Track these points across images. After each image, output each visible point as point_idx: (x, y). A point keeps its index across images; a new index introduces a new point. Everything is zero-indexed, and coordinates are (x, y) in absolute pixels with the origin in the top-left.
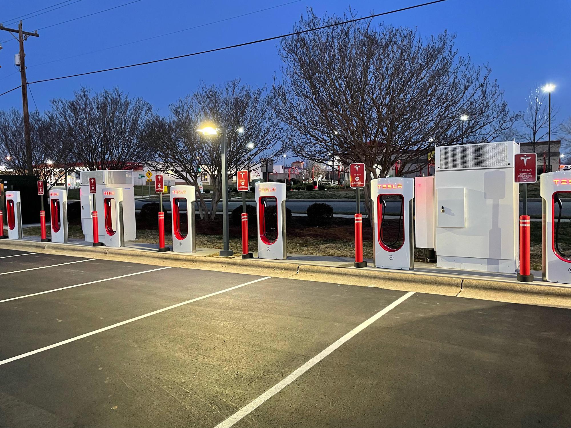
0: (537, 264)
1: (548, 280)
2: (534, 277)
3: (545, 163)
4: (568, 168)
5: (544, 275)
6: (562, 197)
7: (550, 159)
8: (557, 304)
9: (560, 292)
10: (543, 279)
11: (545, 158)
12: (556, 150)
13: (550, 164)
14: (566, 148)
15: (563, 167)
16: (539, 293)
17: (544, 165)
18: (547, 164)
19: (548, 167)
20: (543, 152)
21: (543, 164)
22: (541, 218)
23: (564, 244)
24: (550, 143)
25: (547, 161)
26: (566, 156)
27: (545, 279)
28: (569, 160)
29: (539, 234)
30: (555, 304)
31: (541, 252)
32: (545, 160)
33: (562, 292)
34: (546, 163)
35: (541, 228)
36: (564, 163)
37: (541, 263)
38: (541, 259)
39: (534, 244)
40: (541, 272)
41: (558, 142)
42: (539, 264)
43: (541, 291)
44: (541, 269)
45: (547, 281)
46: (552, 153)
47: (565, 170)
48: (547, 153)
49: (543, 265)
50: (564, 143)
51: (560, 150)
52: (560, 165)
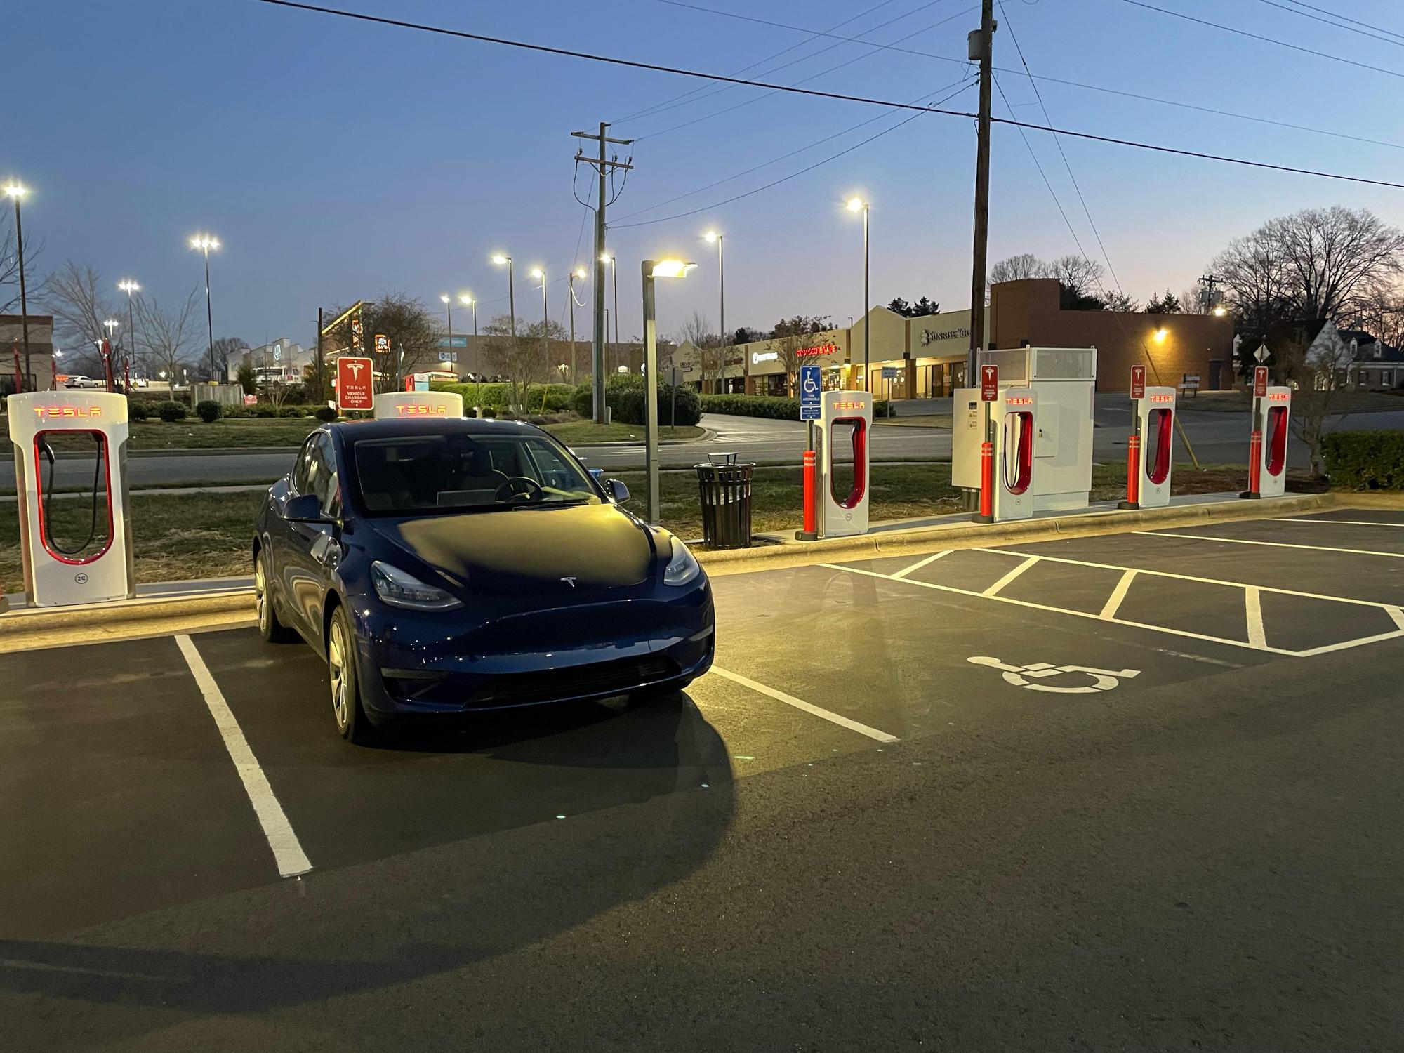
0: (14, 583)
1: (37, 604)
2: (10, 604)
3: (19, 368)
4: (76, 384)
5: (30, 597)
6: (62, 448)
7: (31, 361)
8: (57, 643)
9: (62, 620)
10: (27, 604)
11: (17, 357)
12: (43, 340)
13: (32, 373)
14: (66, 335)
15: (62, 378)
16: (22, 631)
17: (17, 375)
18: (24, 371)
19: (25, 377)
20: (11, 342)
21: (13, 371)
22: (16, 494)
23: (69, 541)
24: (25, 320)
25: (23, 365)
26: (67, 353)
27: (31, 604)
28: (76, 364)
29: (14, 525)
30: (54, 643)
31: (21, 558)
32: (18, 363)
33: (66, 620)
34: (20, 370)
35: (17, 513)
36: (65, 369)
37: (23, 580)
38: (22, 573)
39: (5, 546)
40: (23, 595)
41: (48, 320)
42: (17, 583)
43: (25, 625)
44: (23, 590)
45: (36, 607)
46: (33, 344)
47: (68, 387)
48: (22, 344)
49: (25, 583)
50: (60, 324)
51: (53, 341)
52: (54, 376)
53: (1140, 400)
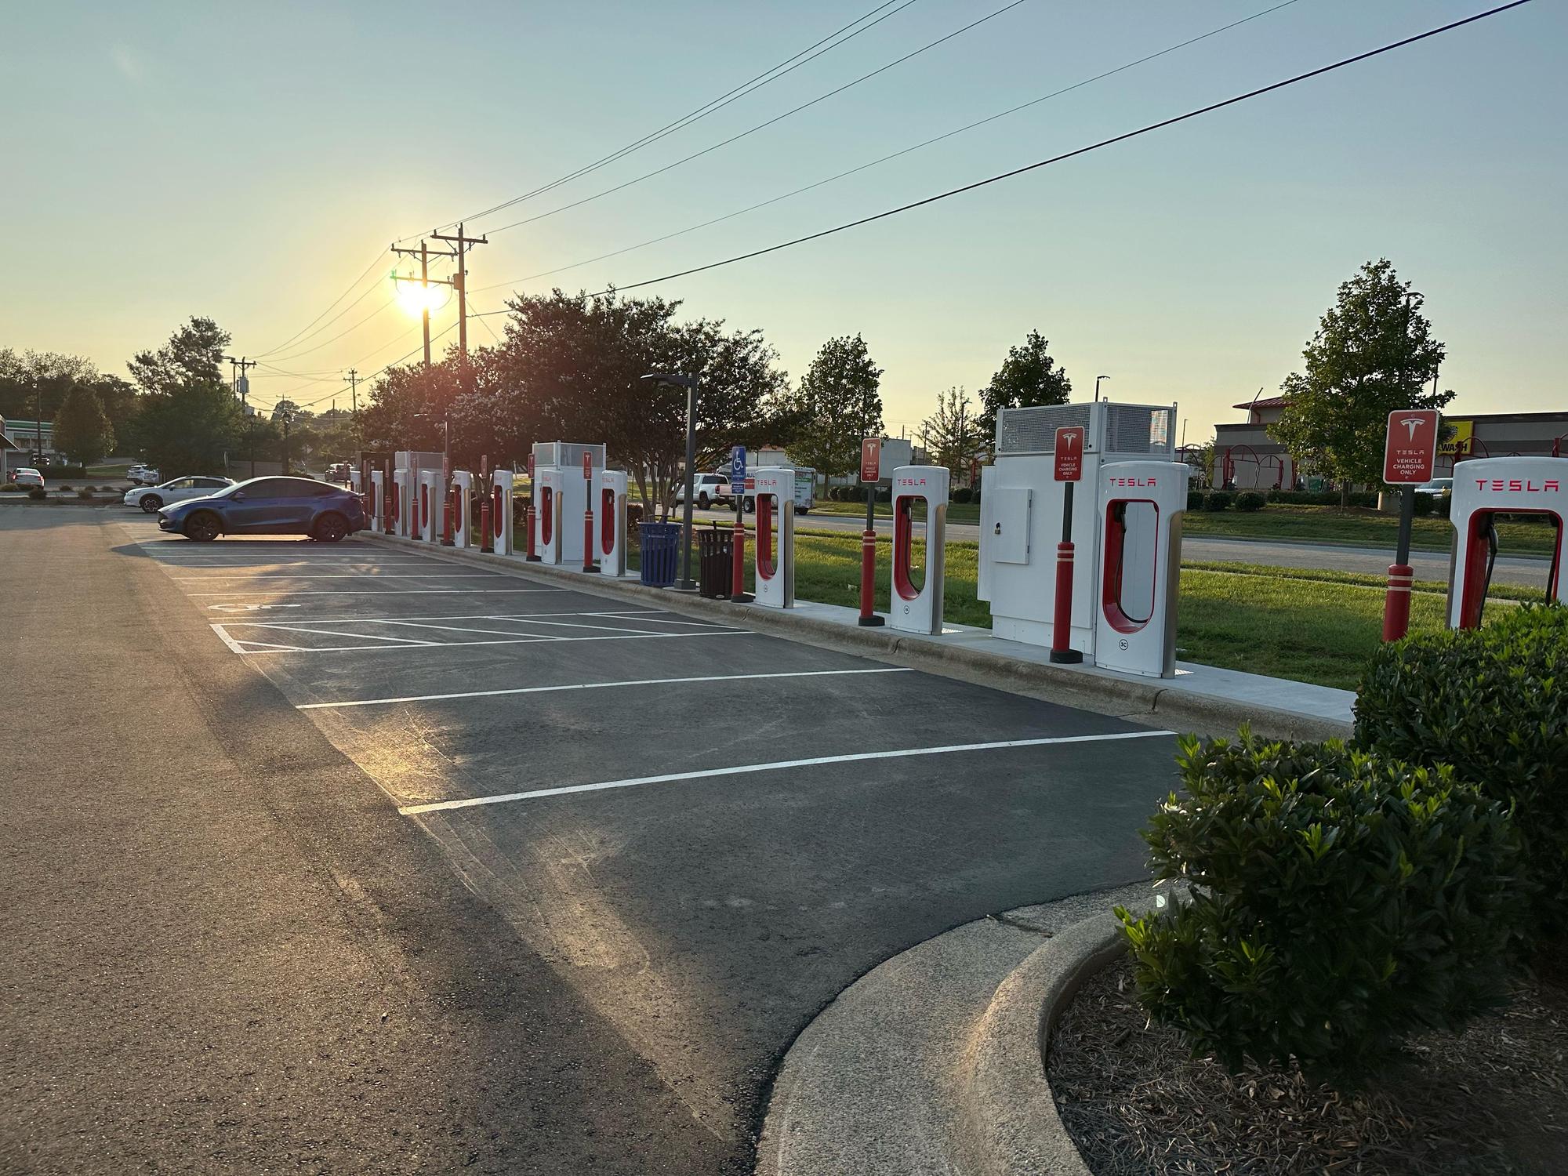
53: (1075, 483)
